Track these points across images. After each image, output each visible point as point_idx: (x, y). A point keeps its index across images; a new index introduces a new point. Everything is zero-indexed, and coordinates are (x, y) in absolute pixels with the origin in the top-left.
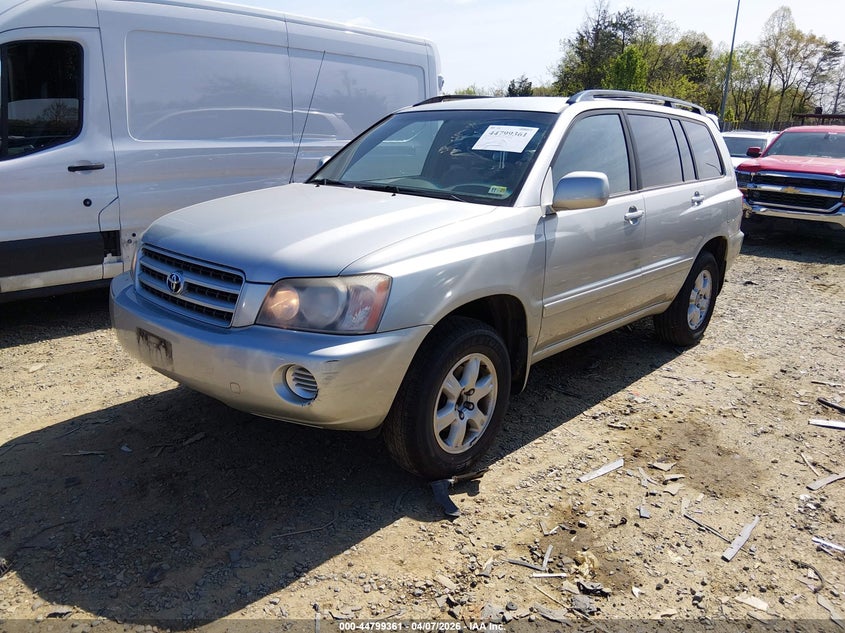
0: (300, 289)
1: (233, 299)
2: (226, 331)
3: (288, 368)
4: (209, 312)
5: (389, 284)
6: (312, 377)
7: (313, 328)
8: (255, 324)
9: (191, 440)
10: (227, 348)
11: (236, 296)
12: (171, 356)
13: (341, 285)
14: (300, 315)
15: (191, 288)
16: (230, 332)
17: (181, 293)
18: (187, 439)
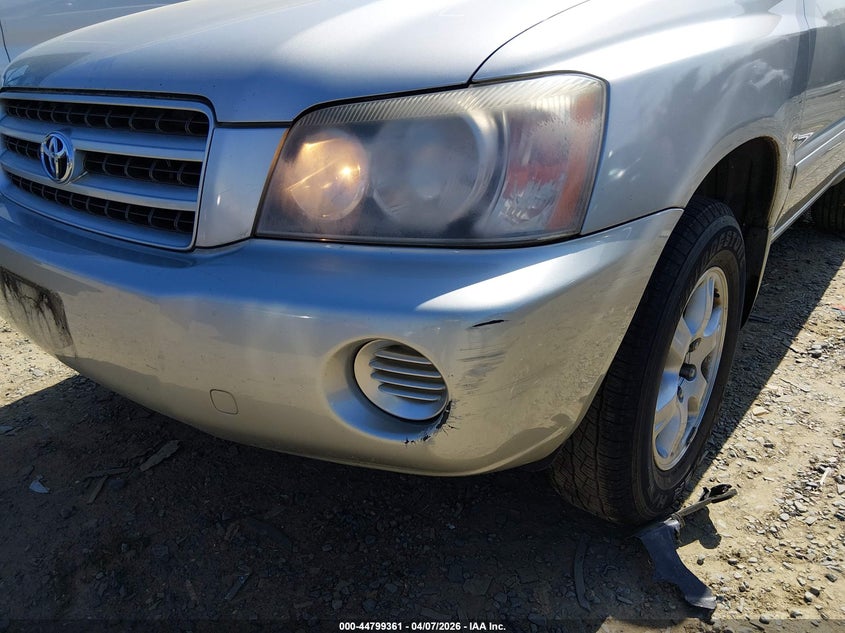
0: (364, 131)
1: (189, 176)
2: (182, 260)
3: (356, 349)
4: (139, 216)
5: (602, 98)
6: (432, 369)
7: (412, 238)
8: (254, 235)
9: (155, 459)
10: (190, 301)
11: (196, 167)
12: (65, 328)
13: (477, 109)
14: (368, 205)
15: (94, 164)
16: (195, 262)
17: (73, 179)
18: (146, 458)
